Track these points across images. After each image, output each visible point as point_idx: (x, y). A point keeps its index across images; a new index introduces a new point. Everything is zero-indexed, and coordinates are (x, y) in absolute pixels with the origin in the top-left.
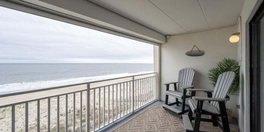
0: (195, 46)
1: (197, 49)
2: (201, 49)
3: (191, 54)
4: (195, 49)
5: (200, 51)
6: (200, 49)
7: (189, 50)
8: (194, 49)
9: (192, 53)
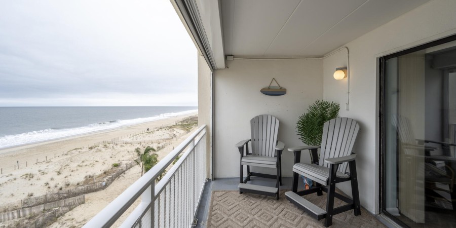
0: (274, 80)
1: (277, 85)
2: (283, 85)
3: (269, 92)
4: (274, 84)
5: (281, 88)
6: (281, 86)
7: (265, 85)
8: (272, 85)
9: (270, 90)
